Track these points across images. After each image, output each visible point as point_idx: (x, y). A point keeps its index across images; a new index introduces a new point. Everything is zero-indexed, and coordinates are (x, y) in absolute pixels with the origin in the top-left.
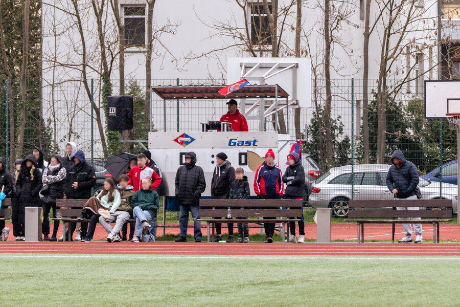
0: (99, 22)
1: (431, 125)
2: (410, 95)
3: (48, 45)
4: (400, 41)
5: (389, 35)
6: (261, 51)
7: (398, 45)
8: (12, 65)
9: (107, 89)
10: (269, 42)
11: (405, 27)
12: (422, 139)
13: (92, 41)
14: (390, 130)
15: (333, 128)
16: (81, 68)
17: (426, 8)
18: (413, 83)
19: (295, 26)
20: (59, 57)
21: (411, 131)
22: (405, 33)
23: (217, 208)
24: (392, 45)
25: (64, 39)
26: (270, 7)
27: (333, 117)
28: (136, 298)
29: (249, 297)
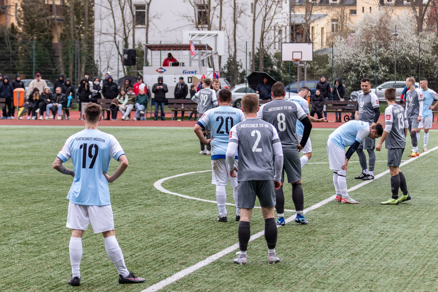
0: (123, 13)
1: (285, 65)
2: (276, 50)
3: (97, 24)
4: (270, 23)
5: (265, 20)
6: (202, 28)
7: (269, 25)
8: (79, 34)
9: (126, 45)
10: (206, 23)
11: (273, 17)
12: (281, 71)
13: (119, 22)
14: (265, 67)
15: (237, 66)
16: (113, 35)
17: (283, 8)
18: (277, 44)
19: (219, 15)
20: (103, 30)
21: (275, 67)
22: (273, 20)
23: (177, 104)
24: (266, 26)
25: (105, 21)
26: (207, 7)
27: (238, 60)
28: (131, 147)
29: (187, 147)
